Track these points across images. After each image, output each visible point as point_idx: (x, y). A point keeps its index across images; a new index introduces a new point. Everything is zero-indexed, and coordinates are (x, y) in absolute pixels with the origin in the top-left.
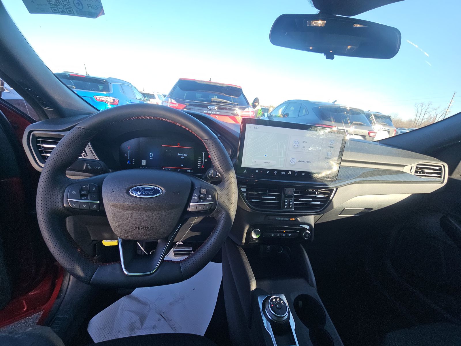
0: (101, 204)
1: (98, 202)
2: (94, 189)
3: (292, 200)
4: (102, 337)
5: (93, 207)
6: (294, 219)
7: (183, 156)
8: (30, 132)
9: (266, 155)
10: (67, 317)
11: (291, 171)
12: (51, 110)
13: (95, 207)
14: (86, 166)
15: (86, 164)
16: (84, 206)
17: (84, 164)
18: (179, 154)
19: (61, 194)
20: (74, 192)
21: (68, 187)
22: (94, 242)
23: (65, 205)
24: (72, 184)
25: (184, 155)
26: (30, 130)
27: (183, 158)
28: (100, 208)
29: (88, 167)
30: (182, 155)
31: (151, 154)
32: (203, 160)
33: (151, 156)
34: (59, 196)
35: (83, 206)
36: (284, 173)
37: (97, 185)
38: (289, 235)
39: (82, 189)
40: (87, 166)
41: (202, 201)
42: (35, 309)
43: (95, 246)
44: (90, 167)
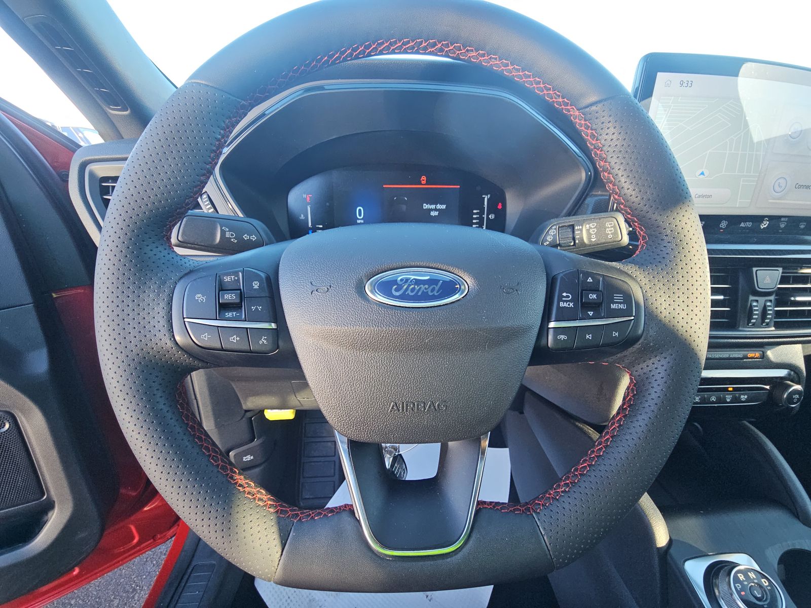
0: (282, 332)
1: (273, 326)
2: (256, 285)
3: (771, 301)
4: (284, 600)
5: (261, 342)
6: (758, 354)
7: (436, 210)
8: (83, 167)
9: (702, 174)
10: (214, 564)
11: (771, 218)
12: (124, 115)
13: (263, 341)
14: (221, 232)
15: (221, 229)
16: (234, 339)
17: (215, 229)
18: (426, 206)
19: (163, 304)
20: (199, 297)
21: (182, 281)
22: (249, 415)
23: (178, 338)
24: (191, 272)
25: (439, 206)
26: (81, 161)
27: (436, 213)
28: (281, 343)
29: (227, 236)
30: (433, 207)
31: (360, 210)
32: (485, 216)
33: (360, 215)
34: (159, 311)
35: (231, 339)
36: (749, 224)
37: (263, 275)
38: (742, 397)
39: (222, 288)
40: (223, 233)
41: (591, 313)
42: (154, 537)
43: (251, 421)
44: (232, 235)
